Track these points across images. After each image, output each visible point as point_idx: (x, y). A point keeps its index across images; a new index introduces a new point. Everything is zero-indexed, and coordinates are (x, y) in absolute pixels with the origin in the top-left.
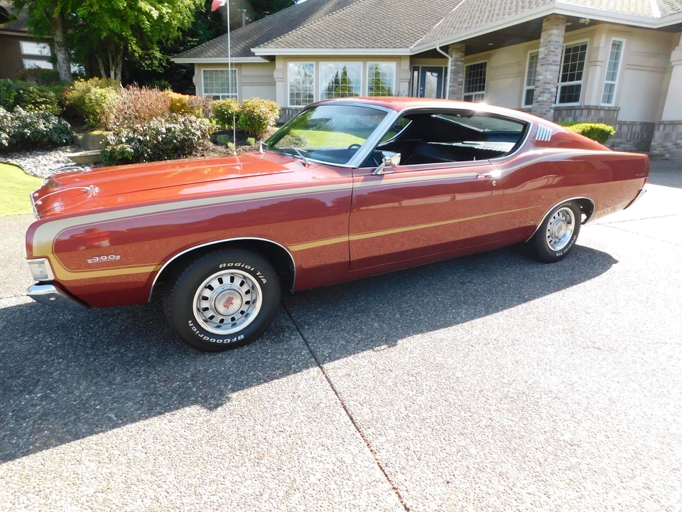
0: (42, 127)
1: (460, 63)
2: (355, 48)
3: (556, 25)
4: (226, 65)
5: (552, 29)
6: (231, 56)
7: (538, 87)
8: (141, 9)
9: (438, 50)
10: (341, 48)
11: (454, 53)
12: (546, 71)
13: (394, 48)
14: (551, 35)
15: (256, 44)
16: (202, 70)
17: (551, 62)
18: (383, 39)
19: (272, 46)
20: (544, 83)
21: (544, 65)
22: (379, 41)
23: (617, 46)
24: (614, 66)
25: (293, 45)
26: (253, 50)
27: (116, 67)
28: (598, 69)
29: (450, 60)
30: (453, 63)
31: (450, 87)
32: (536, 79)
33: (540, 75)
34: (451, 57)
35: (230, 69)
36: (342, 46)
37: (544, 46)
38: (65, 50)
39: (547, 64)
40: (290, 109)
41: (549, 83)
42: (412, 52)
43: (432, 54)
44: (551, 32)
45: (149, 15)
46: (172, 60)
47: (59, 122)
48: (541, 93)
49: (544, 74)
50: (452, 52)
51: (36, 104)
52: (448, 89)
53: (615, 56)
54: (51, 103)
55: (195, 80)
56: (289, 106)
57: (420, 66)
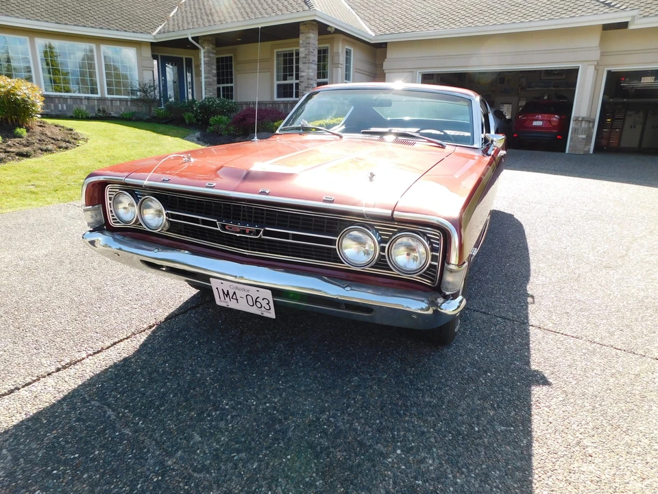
1: (212, 55)
2: (85, 26)
3: (313, 30)
5: (309, 33)
7: (302, 82)
9: (190, 39)
10: (66, 24)
11: (205, 44)
12: (309, 68)
13: (134, 32)
14: (309, 38)
17: (311, 61)
18: (117, 21)
20: (308, 79)
21: (306, 63)
23: (348, 53)
24: (348, 69)
28: (340, 69)
29: (202, 51)
30: (206, 54)
31: (205, 78)
32: (300, 75)
33: (303, 72)
37: (304, 47)
39: (309, 63)
41: (312, 79)
42: (155, 39)
44: (309, 35)
48: (306, 87)
49: (307, 71)
50: (203, 43)
52: (203, 80)
53: (348, 61)
57: (159, 54)
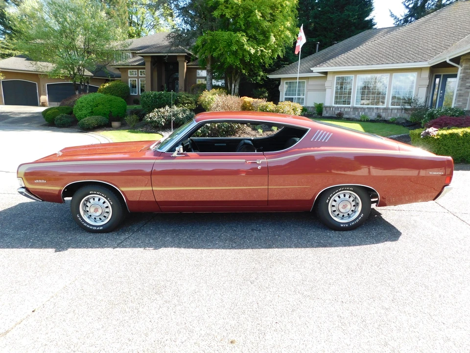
0: (180, 116)
1: (469, 71)
2: (383, 64)
4: (296, 78)
6: (299, 73)
8: (245, 49)
9: (448, 61)
10: (372, 64)
11: (464, 63)
13: (415, 62)
15: (315, 65)
16: (285, 81)
18: (407, 56)
19: (325, 66)
22: (404, 58)
25: (339, 64)
26: (312, 69)
27: (235, 82)
29: (460, 69)
30: (463, 71)
34: (461, 66)
35: (298, 81)
36: (374, 63)
38: (211, 74)
40: (333, 107)
42: (429, 64)
43: (444, 65)
45: (249, 52)
46: (268, 76)
47: (190, 114)
50: (462, 62)
51: (184, 104)
54: (191, 103)
55: (280, 88)
56: (333, 105)
57: (442, 74)
